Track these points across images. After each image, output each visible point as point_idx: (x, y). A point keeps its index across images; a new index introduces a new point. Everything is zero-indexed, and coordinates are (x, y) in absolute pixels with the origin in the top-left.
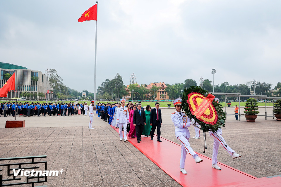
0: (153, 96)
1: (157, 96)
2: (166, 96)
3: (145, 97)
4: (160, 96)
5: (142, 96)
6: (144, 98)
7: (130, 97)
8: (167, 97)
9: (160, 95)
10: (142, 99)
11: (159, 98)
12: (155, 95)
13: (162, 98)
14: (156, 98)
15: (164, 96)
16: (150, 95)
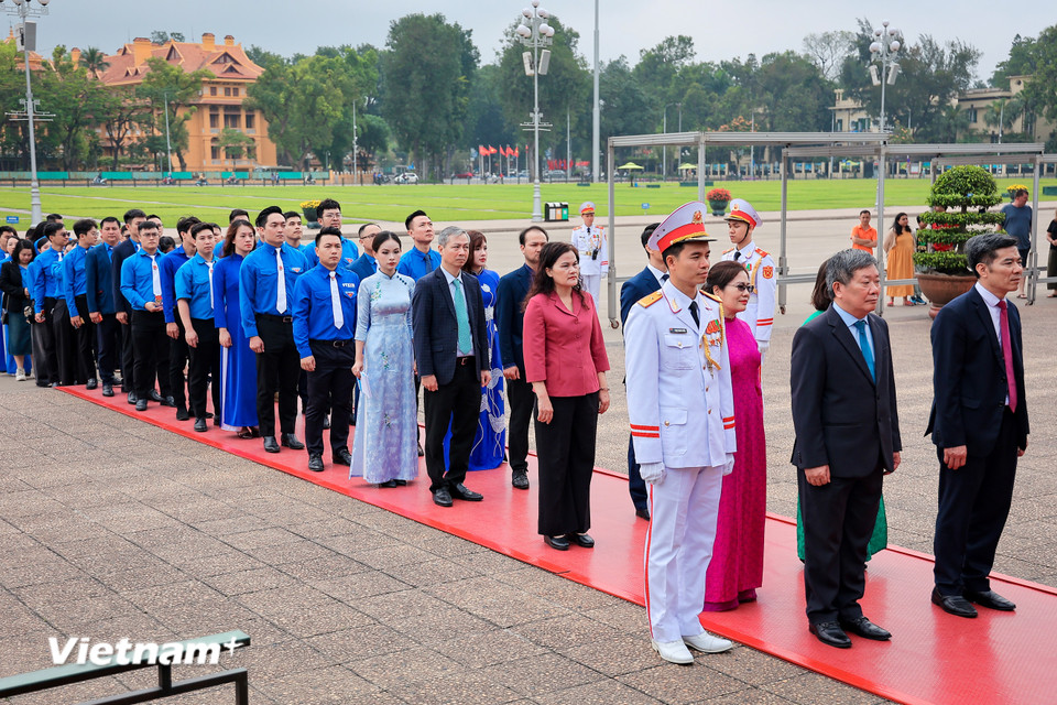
0: (154, 145)
1: (192, 142)
2: (258, 144)
3: (96, 149)
4: (208, 145)
5: (72, 144)
6: (84, 155)
8: (268, 151)
9: (208, 131)
10: (72, 167)
11: (202, 156)
12: (171, 138)
13: (227, 157)
14: (181, 160)
15: (242, 144)
16: (129, 134)
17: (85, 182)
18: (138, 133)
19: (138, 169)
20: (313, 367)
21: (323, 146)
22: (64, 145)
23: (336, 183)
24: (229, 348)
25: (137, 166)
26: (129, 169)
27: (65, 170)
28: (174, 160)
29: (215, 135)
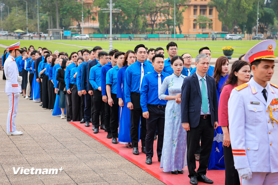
0: (169, 22)
1: (185, 21)
2: (214, 22)
3: (146, 25)
4: (192, 23)
5: (136, 23)
6: (141, 27)
7: (96, 24)
8: (218, 25)
9: (192, 17)
10: (135, 32)
11: (189, 27)
12: (176, 20)
13: (200, 28)
14: (180, 29)
15: (206, 22)
16: (159, 18)
17: (139, 39)
18: (163, 18)
19: (162, 33)
20: (148, 117)
21: (242, 23)
22: (133, 23)
23: (248, 39)
24: (123, 107)
25: (161, 32)
26: (158, 33)
27: (133, 34)
28: (177, 29)
29: (195, 18)
